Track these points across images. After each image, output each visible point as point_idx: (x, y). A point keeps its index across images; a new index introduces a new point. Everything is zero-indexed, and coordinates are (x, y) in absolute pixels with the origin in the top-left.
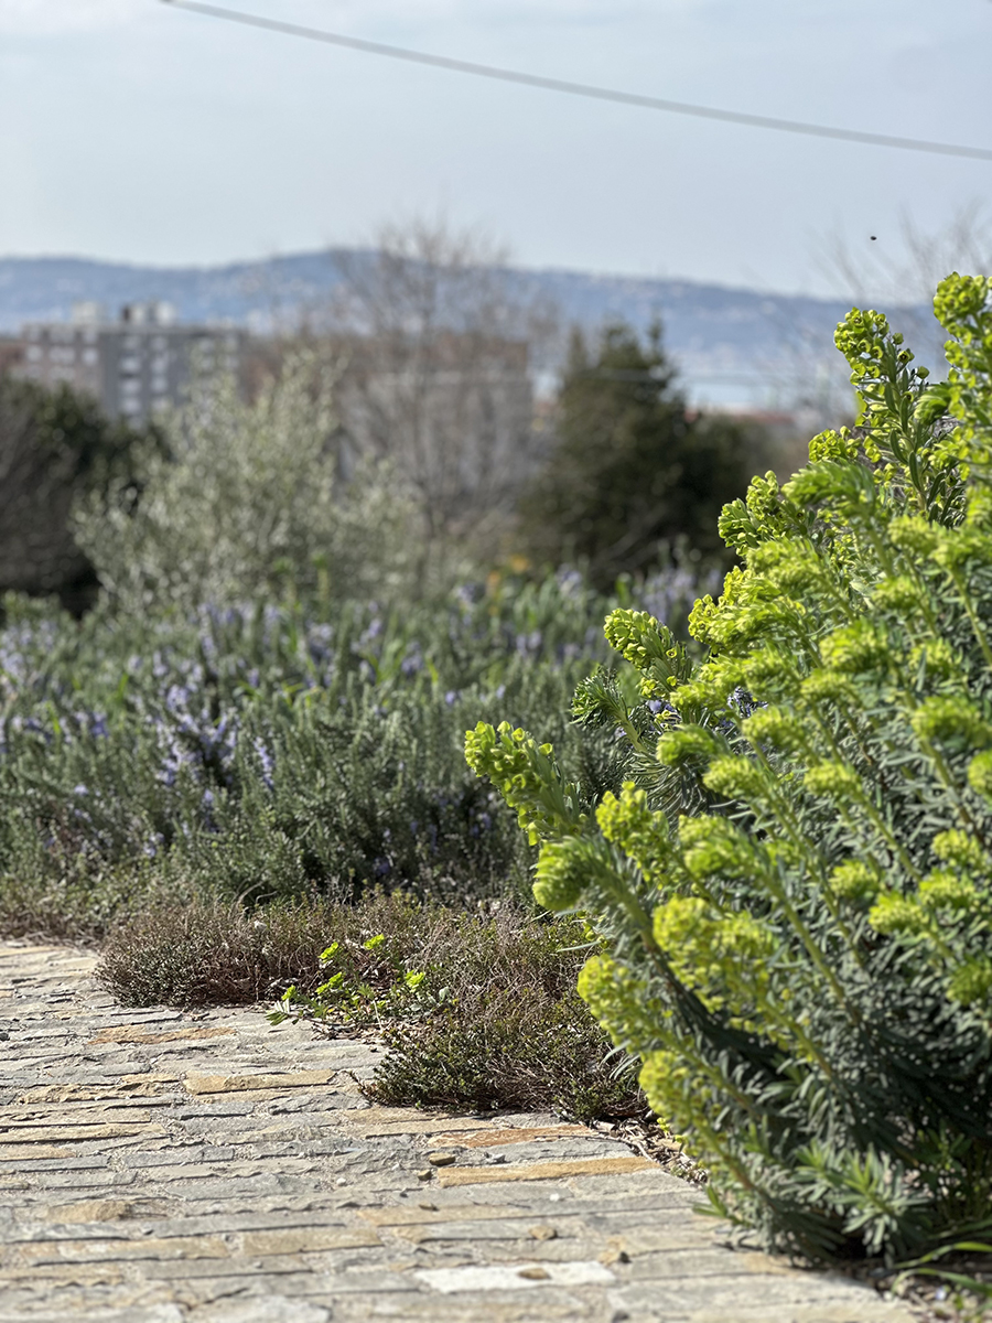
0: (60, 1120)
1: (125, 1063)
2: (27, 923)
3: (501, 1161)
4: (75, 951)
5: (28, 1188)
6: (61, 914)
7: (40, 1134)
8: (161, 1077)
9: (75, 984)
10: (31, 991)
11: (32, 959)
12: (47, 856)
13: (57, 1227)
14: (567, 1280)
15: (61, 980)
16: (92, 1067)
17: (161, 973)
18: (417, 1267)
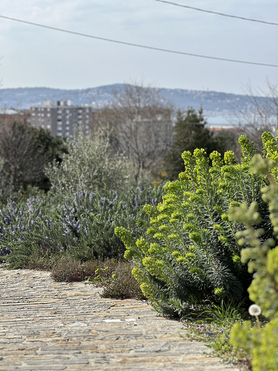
0: (43, 301)
1: (56, 292)
2: (36, 266)
3: (123, 306)
4: (46, 272)
5: (38, 310)
6: (43, 264)
7: (40, 302)
8: (62, 294)
9: (46, 278)
10: (37, 279)
11: (37, 273)
12: (40, 252)
13: (43, 315)
14: (128, 321)
15: (43, 277)
16: (49, 292)
17: (63, 275)
18: (104, 319)
